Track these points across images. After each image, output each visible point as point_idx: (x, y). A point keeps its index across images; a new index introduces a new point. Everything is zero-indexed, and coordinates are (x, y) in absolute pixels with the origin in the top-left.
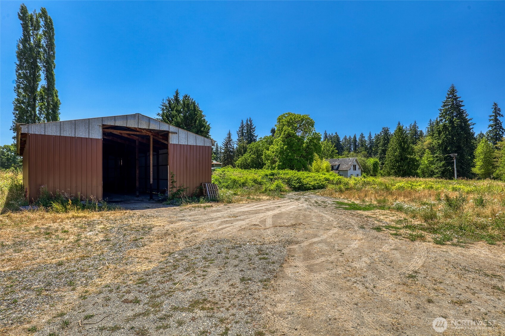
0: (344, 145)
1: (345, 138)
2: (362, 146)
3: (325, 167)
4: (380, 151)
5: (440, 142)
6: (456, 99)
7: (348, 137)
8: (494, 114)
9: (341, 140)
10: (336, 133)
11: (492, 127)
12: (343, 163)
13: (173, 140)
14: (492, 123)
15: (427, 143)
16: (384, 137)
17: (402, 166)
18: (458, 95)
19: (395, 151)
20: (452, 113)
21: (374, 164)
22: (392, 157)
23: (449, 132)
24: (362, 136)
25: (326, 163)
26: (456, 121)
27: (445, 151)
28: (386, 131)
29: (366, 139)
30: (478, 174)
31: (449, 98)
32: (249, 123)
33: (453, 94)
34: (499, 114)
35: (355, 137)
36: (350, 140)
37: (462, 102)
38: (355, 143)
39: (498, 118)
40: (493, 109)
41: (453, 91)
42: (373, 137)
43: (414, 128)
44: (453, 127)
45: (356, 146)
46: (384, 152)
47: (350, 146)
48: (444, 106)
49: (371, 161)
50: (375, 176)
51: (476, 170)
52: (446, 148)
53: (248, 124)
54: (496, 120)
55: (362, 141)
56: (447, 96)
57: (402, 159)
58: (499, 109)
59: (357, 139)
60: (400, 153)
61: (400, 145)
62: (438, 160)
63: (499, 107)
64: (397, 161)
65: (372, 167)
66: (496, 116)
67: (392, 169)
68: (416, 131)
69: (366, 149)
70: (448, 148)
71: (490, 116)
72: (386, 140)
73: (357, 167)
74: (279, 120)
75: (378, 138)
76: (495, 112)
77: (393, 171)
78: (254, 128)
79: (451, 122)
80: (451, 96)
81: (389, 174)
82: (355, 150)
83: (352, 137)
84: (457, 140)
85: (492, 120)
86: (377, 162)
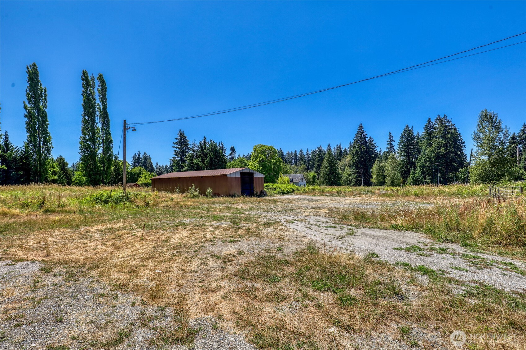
0: (287, 159)
1: (288, 153)
2: (302, 160)
3: (286, 181)
4: (316, 165)
5: (354, 161)
6: (363, 133)
7: (290, 153)
8: (389, 140)
9: (285, 155)
10: (280, 149)
11: (389, 149)
12: (295, 177)
13: (255, 176)
14: (388, 146)
15: (348, 160)
16: (319, 155)
17: (331, 178)
18: (364, 130)
19: (326, 168)
20: (361, 142)
21: (313, 177)
22: (325, 172)
23: (359, 155)
24: (301, 152)
25: (286, 178)
26: (363, 148)
27: (357, 168)
28: (320, 150)
29: (305, 154)
30: (374, 183)
31: (359, 132)
32: (221, 145)
33: (361, 129)
34: (393, 140)
35: (296, 152)
36: (292, 155)
37: (366, 135)
38: (296, 158)
39: (392, 142)
40: (389, 137)
41: (361, 127)
42: (310, 152)
43: (339, 148)
44: (362, 152)
45: (296, 160)
46: (319, 166)
47: (292, 160)
48: (356, 137)
49: (312, 174)
50: (314, 185)
51: (373, 180)
52: (357, 166)
53: (220, 147)
54: (391, 144)
55: (301, 155)
56: (358, 130)
57: (330, 173)
58: (392, 136)
59: (298, 154)
60: (329, 169)
61: (330, 164)
62: (353, 174)
63: (392, 135)
64: (328, 175)
65: (312, 179)
66: (391, 142)
67: (325, 180)
68: (341, 150)
69: (305, 162)
70: (359, 166)
71: (387, 141)
72: (320, 157)
73: (304, 180)
74: (255, 150)
75: (314, 154)
76: (390, 139)
77: (325, 181)
78: (225, 150)
79: (360, 148)
80: (360, 131)
81: (323, 184)
82: (296, 163)
83: (294, 152)
84: (364, 160)
85: (388, 144)
86: (315, 176)
